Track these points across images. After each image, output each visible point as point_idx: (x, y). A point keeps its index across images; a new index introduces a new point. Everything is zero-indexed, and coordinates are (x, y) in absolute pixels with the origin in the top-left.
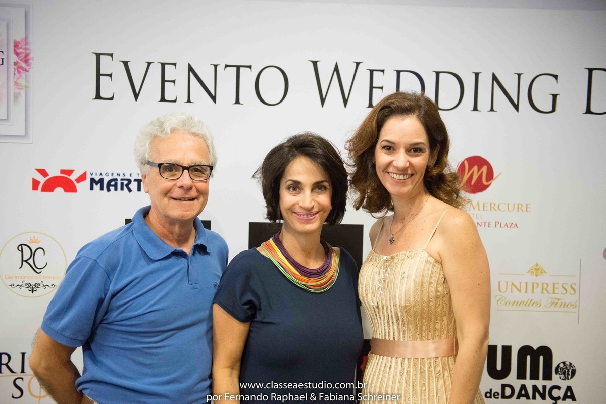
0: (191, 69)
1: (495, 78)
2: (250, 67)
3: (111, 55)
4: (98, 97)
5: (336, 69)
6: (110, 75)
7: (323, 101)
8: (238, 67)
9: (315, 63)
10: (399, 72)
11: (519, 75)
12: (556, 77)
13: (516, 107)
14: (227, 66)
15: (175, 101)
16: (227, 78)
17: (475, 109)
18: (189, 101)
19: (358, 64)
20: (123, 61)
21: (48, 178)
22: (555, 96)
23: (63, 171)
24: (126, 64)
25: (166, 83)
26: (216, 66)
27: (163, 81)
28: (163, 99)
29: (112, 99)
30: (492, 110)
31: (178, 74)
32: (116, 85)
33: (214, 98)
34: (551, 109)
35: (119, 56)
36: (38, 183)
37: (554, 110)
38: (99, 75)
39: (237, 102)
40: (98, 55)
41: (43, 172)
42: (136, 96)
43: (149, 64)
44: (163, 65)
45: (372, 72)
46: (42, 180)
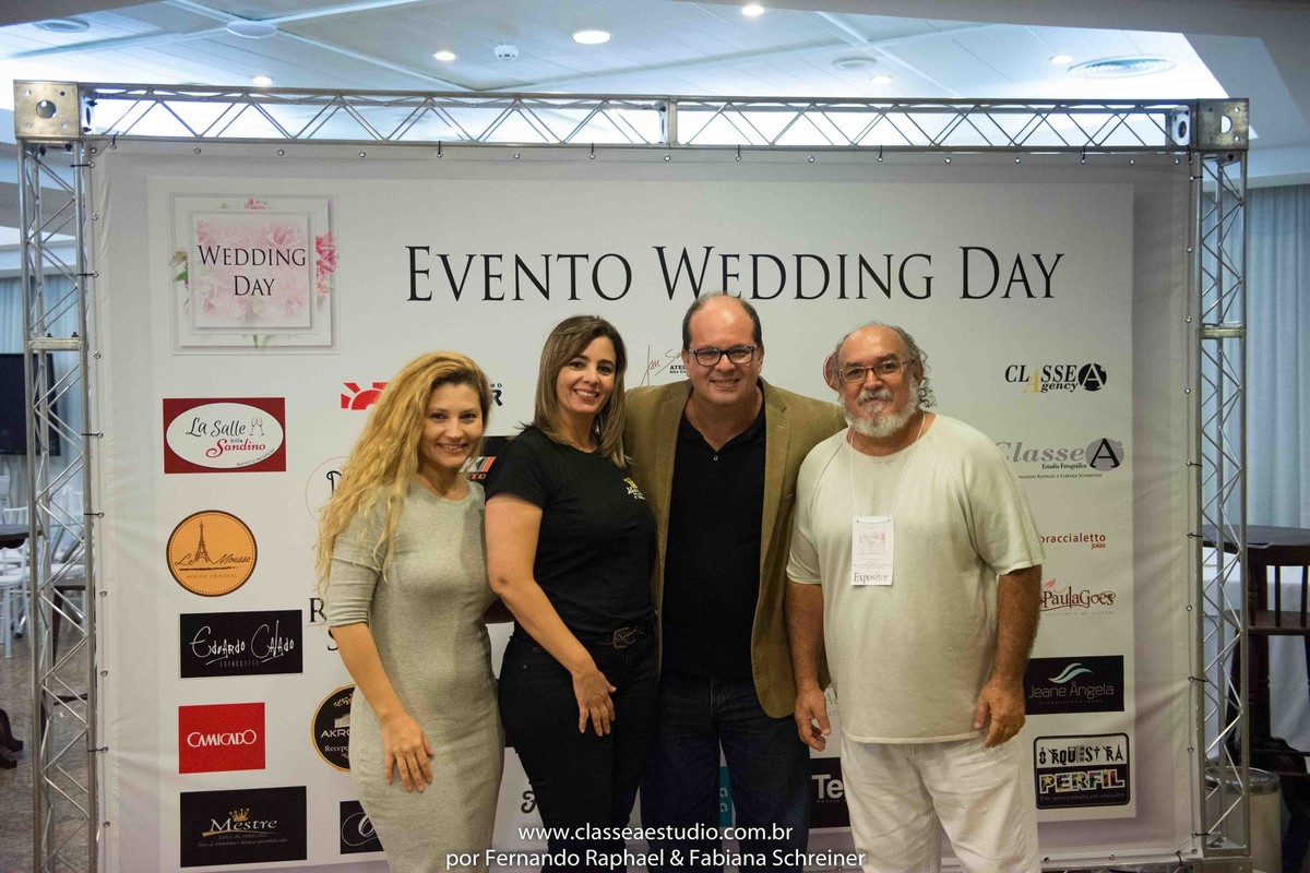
0: (518, 261)
1: (862, 261)
2: (587, 256)
3: (427, 248)
4: (414, 297)
5: (685, 255)
6: (427, 272)
7: (671, 292)
8: (573, 258)
9: (660, 250)
10: (755, 257)
11: (889, 257)
12: (929, 258)
13: (888, 293)
14: (560, 256)
15: (502, 299)
16: (560, 270)
17: (843, 296)
18: (518, 298)
19: (709, 249)
20: (441, 256)
21: (358, 393)
22: (929, 280)
23: (375, 385)
24: (444, 258)
25: (491, 279)
26: (547, 257)
27: (488, 276)
28: (488, 297)
29: (429, 299)
30: (861, 296)
31: (505, 267)
32: (434, 283)
33: (546, 294)
34: (925, 294)
35: (436, 250)
36: (349, 399)
37: (928, 295)
38: (413, 272)
39: (573, 297)
40: (412, 250)
41: (353, 387)
42: (457, 295)
43: (471, 257)
44: (487, 258)
45: (725, 257)
46: (353, 396)
